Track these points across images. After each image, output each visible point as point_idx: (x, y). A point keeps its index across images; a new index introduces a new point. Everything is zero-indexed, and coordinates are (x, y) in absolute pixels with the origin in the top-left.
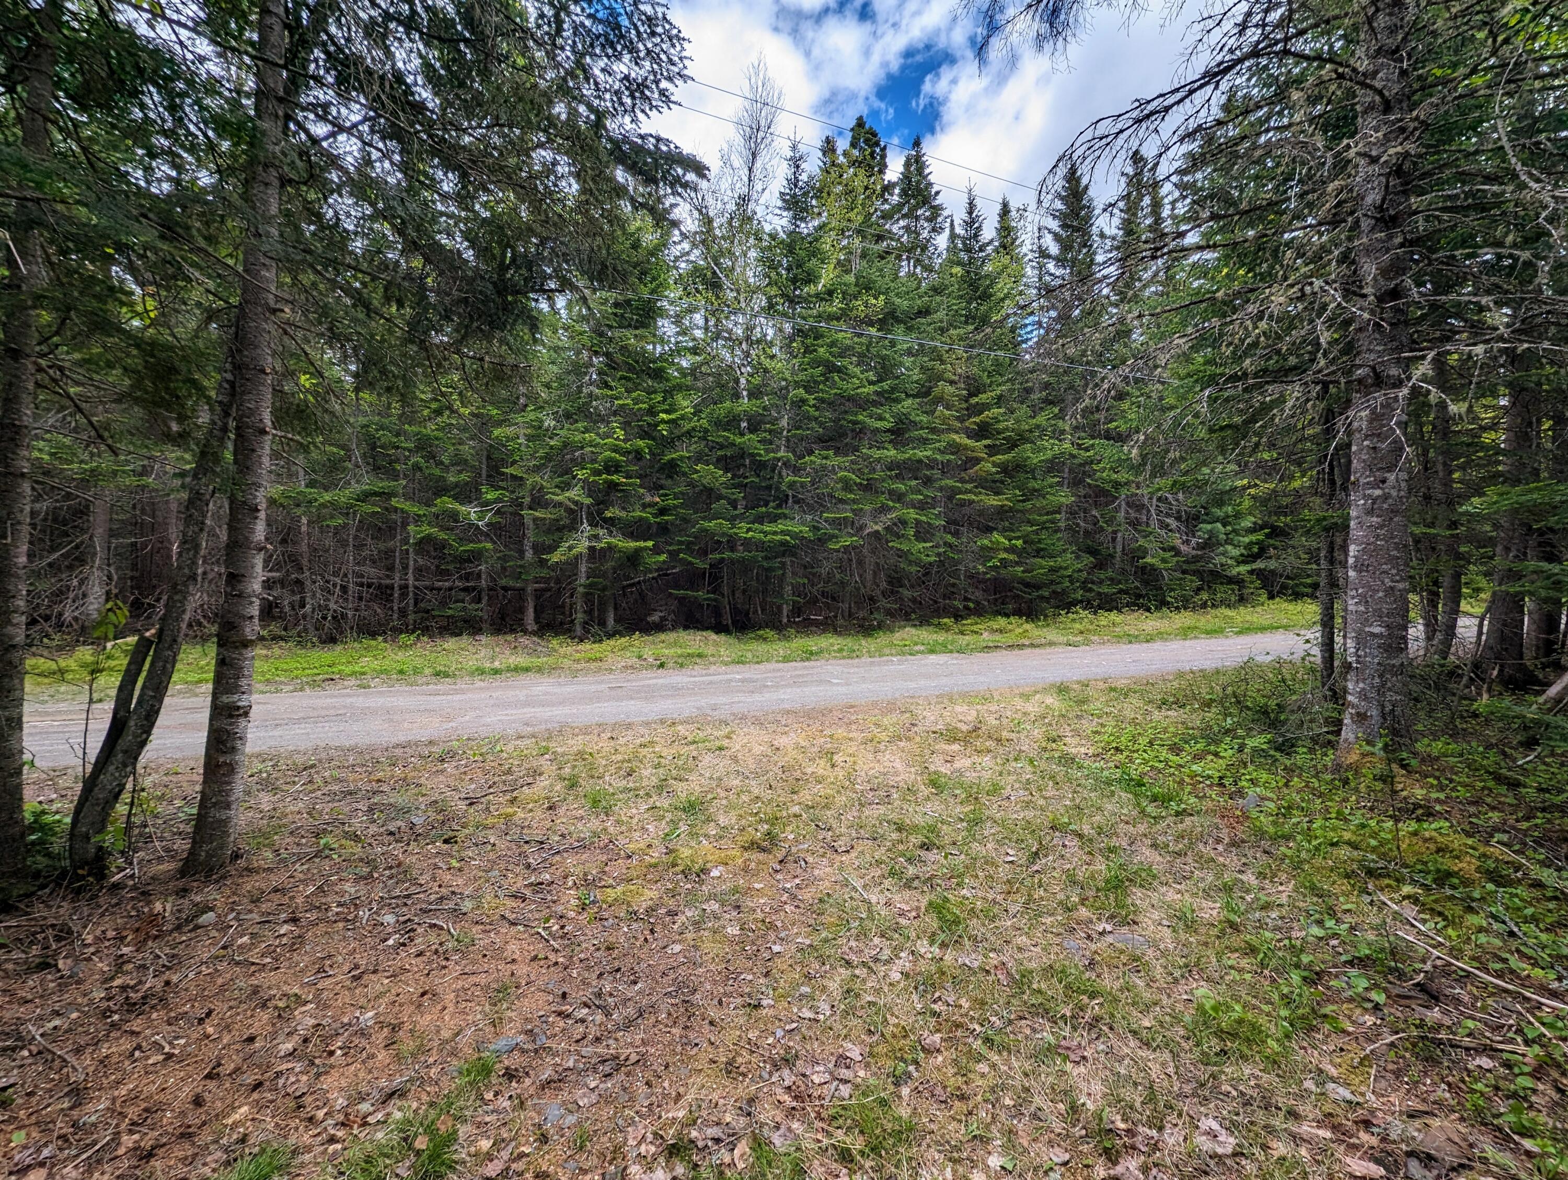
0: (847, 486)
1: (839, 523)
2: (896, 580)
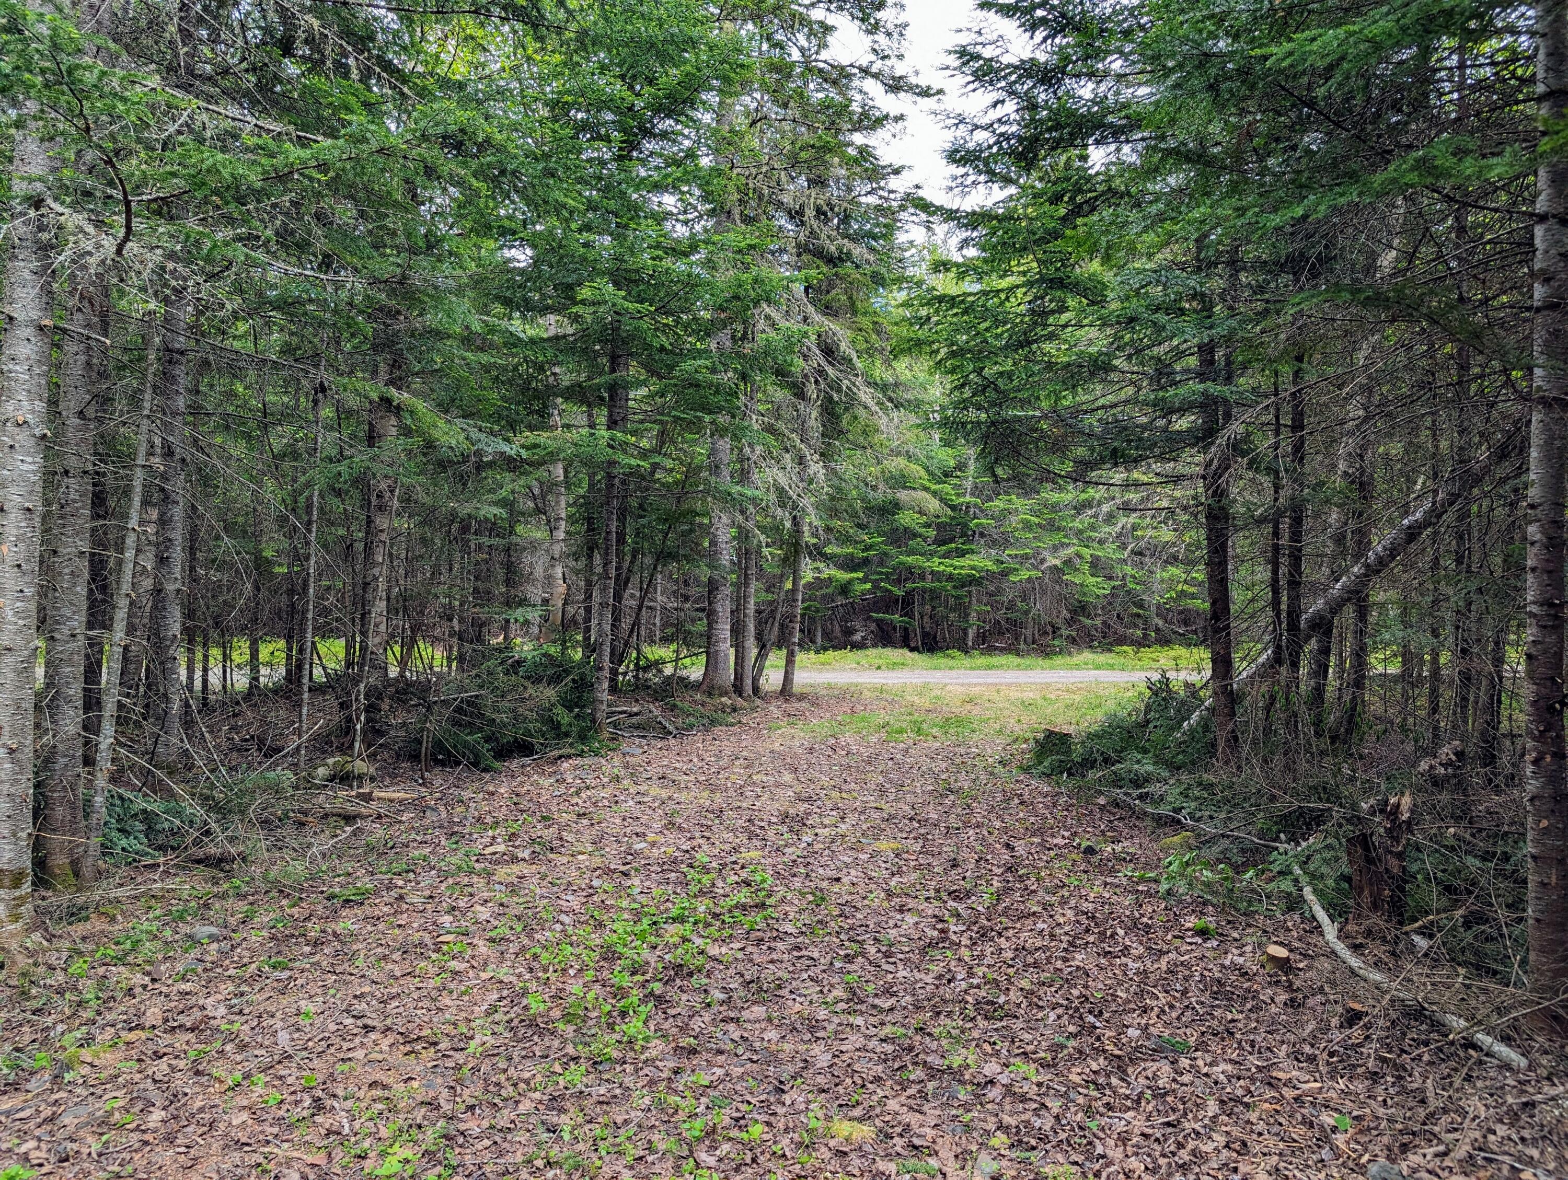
0: (1028, 526)
1: (1020, 558)
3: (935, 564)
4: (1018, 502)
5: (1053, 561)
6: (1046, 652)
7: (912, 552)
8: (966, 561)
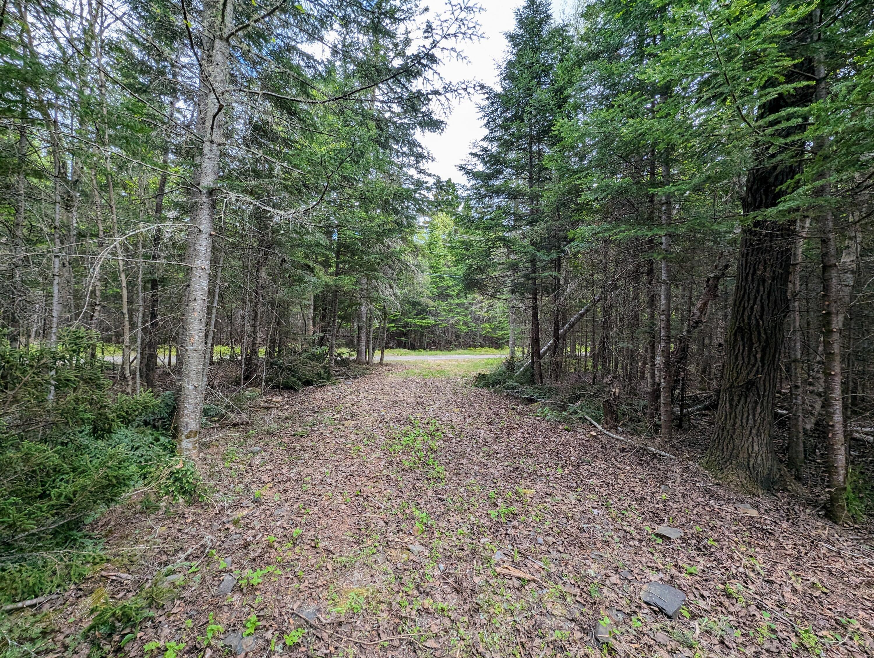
0: (445, 310)
1: (442, 320)
2: (458, 336)
3: (417, 322)
4: (442, 303)
5: (452, 321)
6: (448, 350)
7: (409, 318)
8: (426, 321)
